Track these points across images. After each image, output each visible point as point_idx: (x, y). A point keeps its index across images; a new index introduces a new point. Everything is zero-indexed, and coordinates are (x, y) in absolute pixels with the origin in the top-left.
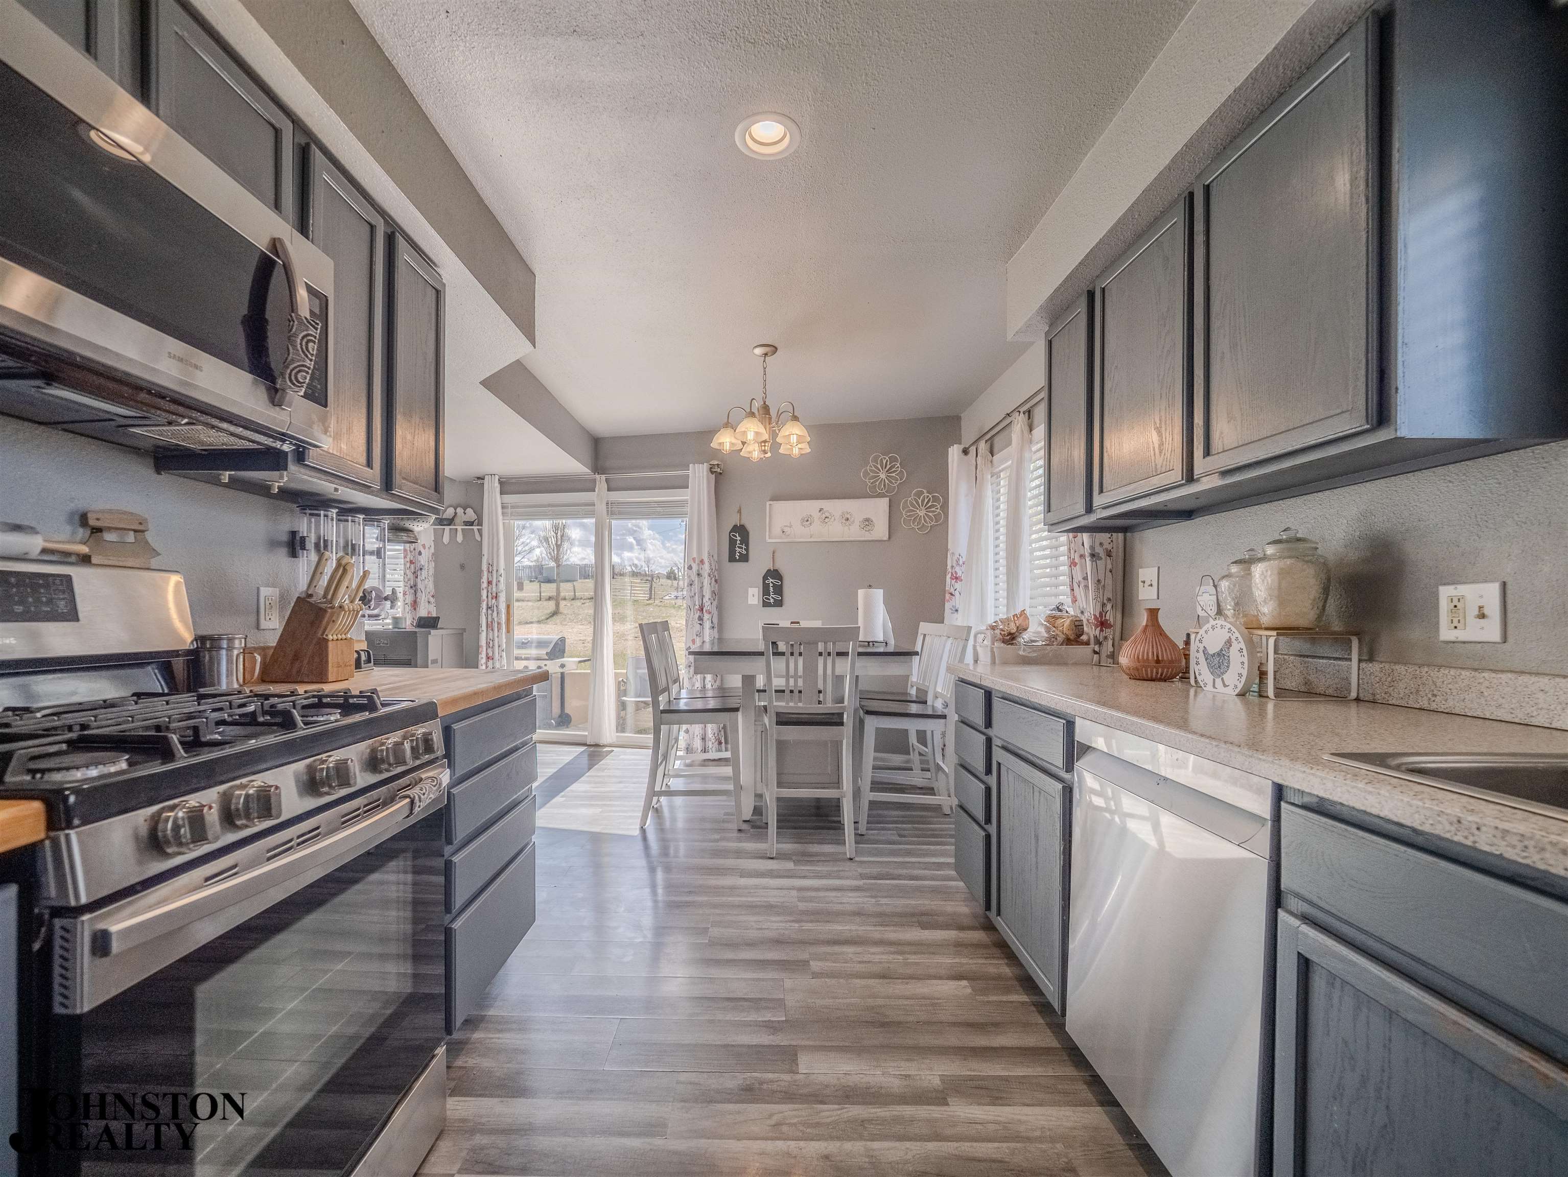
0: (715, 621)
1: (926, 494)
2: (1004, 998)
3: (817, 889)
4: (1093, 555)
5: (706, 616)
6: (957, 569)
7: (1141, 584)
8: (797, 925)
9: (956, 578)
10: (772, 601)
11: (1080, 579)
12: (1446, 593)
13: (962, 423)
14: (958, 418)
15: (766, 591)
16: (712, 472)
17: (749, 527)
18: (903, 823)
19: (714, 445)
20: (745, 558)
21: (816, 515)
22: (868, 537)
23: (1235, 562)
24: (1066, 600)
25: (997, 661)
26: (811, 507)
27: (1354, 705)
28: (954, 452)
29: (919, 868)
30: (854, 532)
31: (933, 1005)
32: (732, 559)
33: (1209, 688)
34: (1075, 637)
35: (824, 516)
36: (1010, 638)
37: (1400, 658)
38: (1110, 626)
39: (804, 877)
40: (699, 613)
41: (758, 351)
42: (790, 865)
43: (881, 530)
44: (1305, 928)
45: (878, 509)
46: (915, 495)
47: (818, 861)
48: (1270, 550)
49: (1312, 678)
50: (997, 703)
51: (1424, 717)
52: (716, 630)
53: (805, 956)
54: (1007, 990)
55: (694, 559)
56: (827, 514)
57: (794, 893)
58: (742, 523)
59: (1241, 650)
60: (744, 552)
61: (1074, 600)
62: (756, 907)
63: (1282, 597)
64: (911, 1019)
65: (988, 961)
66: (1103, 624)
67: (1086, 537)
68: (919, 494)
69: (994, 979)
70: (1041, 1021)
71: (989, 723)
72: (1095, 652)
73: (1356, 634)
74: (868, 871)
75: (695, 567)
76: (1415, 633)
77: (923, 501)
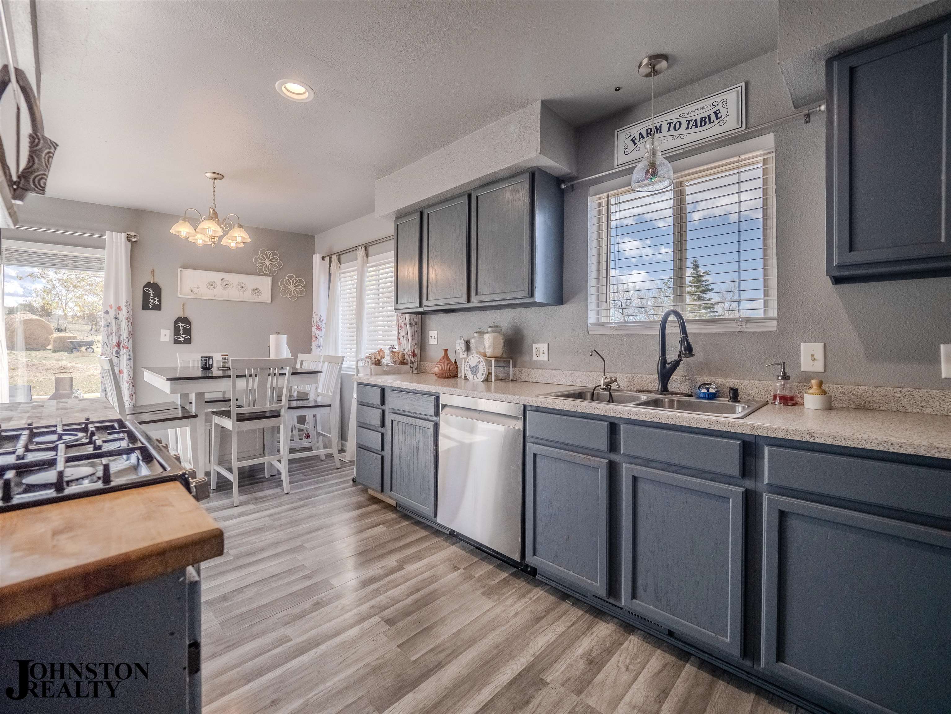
0: (131, 354)
1: (295, 278)
2: (400, 526)
3: (278, 513)
4: (410, 324)
5: (123, 351)
6: (320, 324)
7: (430, 338)
8: (282, 532)
9: (319, 328)
10: (182, 339)
11: (404, 334)
12: (535, 346)
13: (316, 240)
14: (313, 237)
15: (176, 331)
16: (129, 241)
17: (161, 284)
18: (303, 469)
19: (173, 231)
20: (157, 307)
21: (219, 282)
22: (257, 300)
23: (476, 333)
24: (396, 343)
25: (373, 373)
26: (216, 276)
27: (511, 383)
28: (316, 258)
29: (328, 488)
30: (247, 296)
31: (374, 539)
32: (145, 306)
33: (471, 379)
34: (403, 362)
35: (225, 283)
36: (378, 363)
37: (523, 367)
38: (416, 356)
39: (267, 509)
40: (116, 348)
41: (208, 175)
42: (252, 507)
43: (266, 295)
44: (535, 445)
45: (265, 283)
46: (288, 277)
47: (269, 500)
48: (490, 329)
49: (498, 374)
50: (388, 393)
51: (530, 384)
52: (132, 361)
53: (299, 543)
54: (399, 522)
55: (111, 306)
56: (228, 283)
57: (267, 519)
58: (156, 281)
59: (483, 365)
60: (157, 303)
61: (400, 343)
62: (250, 532)
63: (494, 347)
64: (369, 547)
65: (385, 515)
66: (414, 355)
67: (407, 315)
68: (291, 277)
69: (391, 520)
70: (418, 528)
71: (383, 403)
72: (411, 367)
73: (511, 359)
74: (301, 496)
75: (112, 313)
76: (526, 358)
77: (293, 281)
